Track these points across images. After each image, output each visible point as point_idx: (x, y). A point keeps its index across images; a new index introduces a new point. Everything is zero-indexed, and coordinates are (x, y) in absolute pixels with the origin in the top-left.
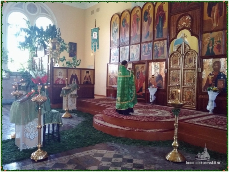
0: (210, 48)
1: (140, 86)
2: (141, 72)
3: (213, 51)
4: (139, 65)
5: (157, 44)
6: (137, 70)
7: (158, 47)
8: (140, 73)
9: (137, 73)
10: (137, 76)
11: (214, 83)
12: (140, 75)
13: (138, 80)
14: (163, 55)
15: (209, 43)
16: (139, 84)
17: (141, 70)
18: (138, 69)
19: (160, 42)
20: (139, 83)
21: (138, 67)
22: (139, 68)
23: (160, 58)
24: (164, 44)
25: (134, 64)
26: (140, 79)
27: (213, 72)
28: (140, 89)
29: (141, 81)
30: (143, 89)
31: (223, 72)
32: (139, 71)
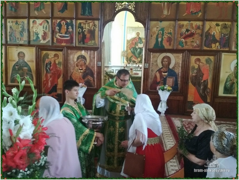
0: (160, 40)
1: (51, 83)
2: (52, 63)
3: (163, 43)
4: (49, 52)
5: (82, 24)
6: (47, 59)
7: (85, 28)
8: (52, 64)
9: (47, 64)
10: (46, 68)
11: (162, 80)
13: (49, 75)
14: (93, 42)
15: (158, 34)
16: (51, 81)
17: (53, 59)
18: (48, 58)
19: (88, 22)
20: (51, 79)
21: (48, 55)
22: (50, 57)
23: (88, 45)
24: (95, 25)
25: (40, 50)
26: (52, 73)
27: (162, 68)
28: (52, 88)
29: (53, 76)
30: (57, 87)
31: (174, 69)
32: (50, 62)
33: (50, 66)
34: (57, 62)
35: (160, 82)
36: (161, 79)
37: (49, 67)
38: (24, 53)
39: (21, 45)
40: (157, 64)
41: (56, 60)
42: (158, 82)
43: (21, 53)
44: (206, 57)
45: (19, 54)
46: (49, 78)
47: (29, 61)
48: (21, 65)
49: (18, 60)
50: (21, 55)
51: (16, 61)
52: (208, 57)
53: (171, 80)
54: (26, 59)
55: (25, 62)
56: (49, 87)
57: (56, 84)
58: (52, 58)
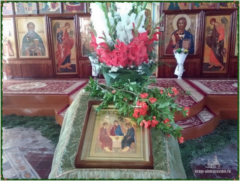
1: (64, 54)
2: (64, 32)
3: (178, 4)
4: (60, 21)
6: (58, 29)
8: (63, 34)
9: (58, 33)
10: (58, 39)
11: (178, 43)
12: (63, 37)
13: (61, 46)
16: (63, 52)
17: (64, 29)
18: (59, 27)
20: (63, 50)
21: (59, 24)
22: (61, 26)
25: (51, 19)
26: (64, 43)
27: (177, 30)
28: (66, 59)
29: (65, 46)
30: (71, 58)
31: (189, 31)
32: (62, 31)
33: (62, 36)
34: (68, 32)
35: (175, 45)
36: (176, 42)
37: (60, 36)
38: (33, 24)
39: (30, 15)
40: (172, 27)
41: (67, 29)
42: (173, 45)
43: (30, 24)
44: (222, 17)
45: (28, 25)
46: (61, 48)
47: (40, 32)
48: (32, 37)
49: (27, 32)
50: (30, 26)
51: (26, 33)
52: (223, 16)
53: (187, 42)
54: (36, 30)
55: (36, 33)
56: (62, 58)
57: (69, 55)
58: (63, 27)
